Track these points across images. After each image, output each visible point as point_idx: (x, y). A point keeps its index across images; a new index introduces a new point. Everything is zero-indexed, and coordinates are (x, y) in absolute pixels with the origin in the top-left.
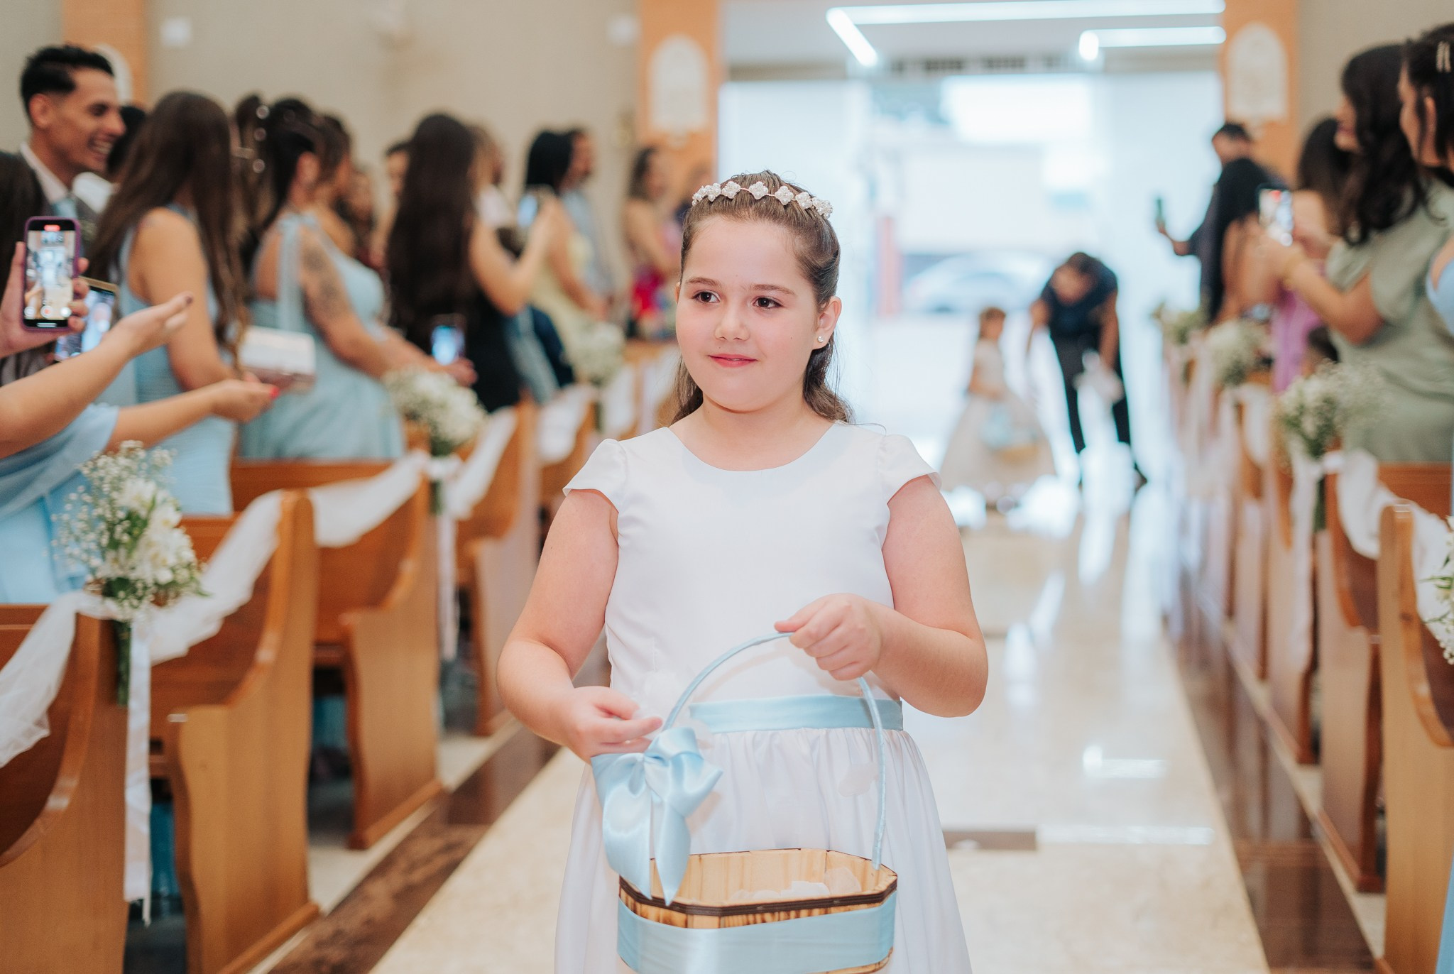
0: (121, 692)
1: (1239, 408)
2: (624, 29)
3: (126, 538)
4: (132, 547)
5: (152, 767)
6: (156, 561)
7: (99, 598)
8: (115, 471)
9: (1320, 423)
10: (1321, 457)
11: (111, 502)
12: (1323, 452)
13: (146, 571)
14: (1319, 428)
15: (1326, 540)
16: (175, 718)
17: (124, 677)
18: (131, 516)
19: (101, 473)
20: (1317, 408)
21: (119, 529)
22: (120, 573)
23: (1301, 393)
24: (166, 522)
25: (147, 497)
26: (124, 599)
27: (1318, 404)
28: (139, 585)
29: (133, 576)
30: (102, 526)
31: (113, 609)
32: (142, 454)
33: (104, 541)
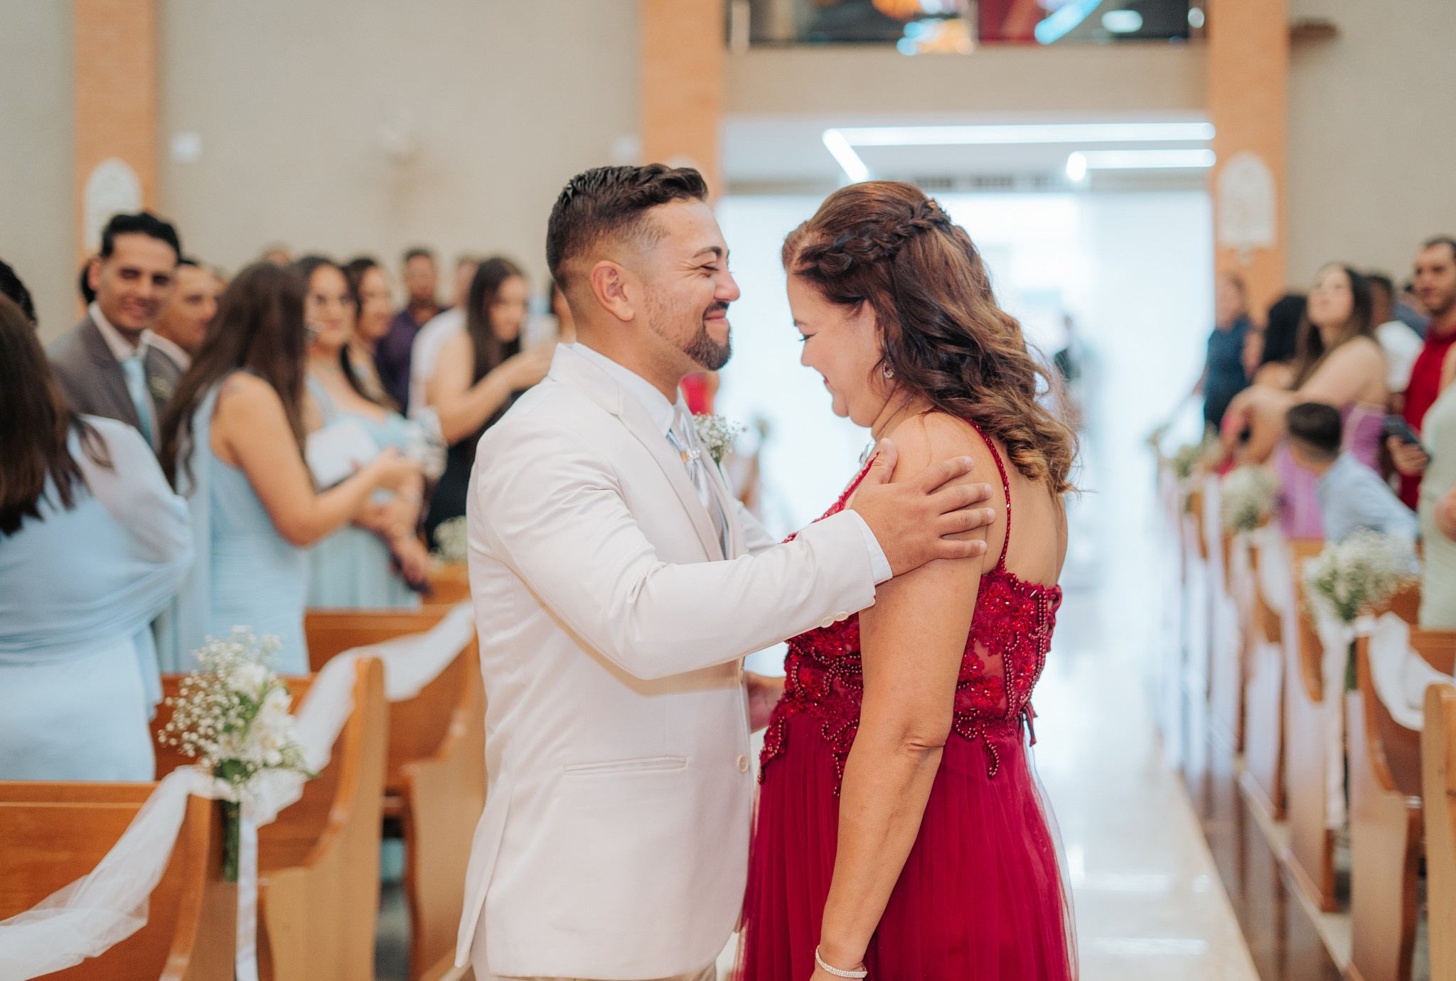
0: (229, 870)
1: (1253, 553)
2: (627, 149)
3: (240, 723)
4: (245, 731)
6: (264, 743)
7: (211, 779)
8: (229, 657)
9: (1353, 589)
10: (1352, 620)
11: (224, 685)
12: (1355, 616)
13: (252, 754)
14: (1351, 592)
15: (1357, 701)
17: (232, 854)
18: (244, 700)
19: (216, 659)
20: (1349, 574)
21: (232, 713)
22: (233, 755)
23: (1334, 559)
24: (277, 706)
25: (259, 682)
26: (239, 783)
27: (1350, 570)
28: (250, 768)
29: (244, 758)
30: (217, 711)
31: (224, 789)
32: (252, 638)
33: (220, 726)
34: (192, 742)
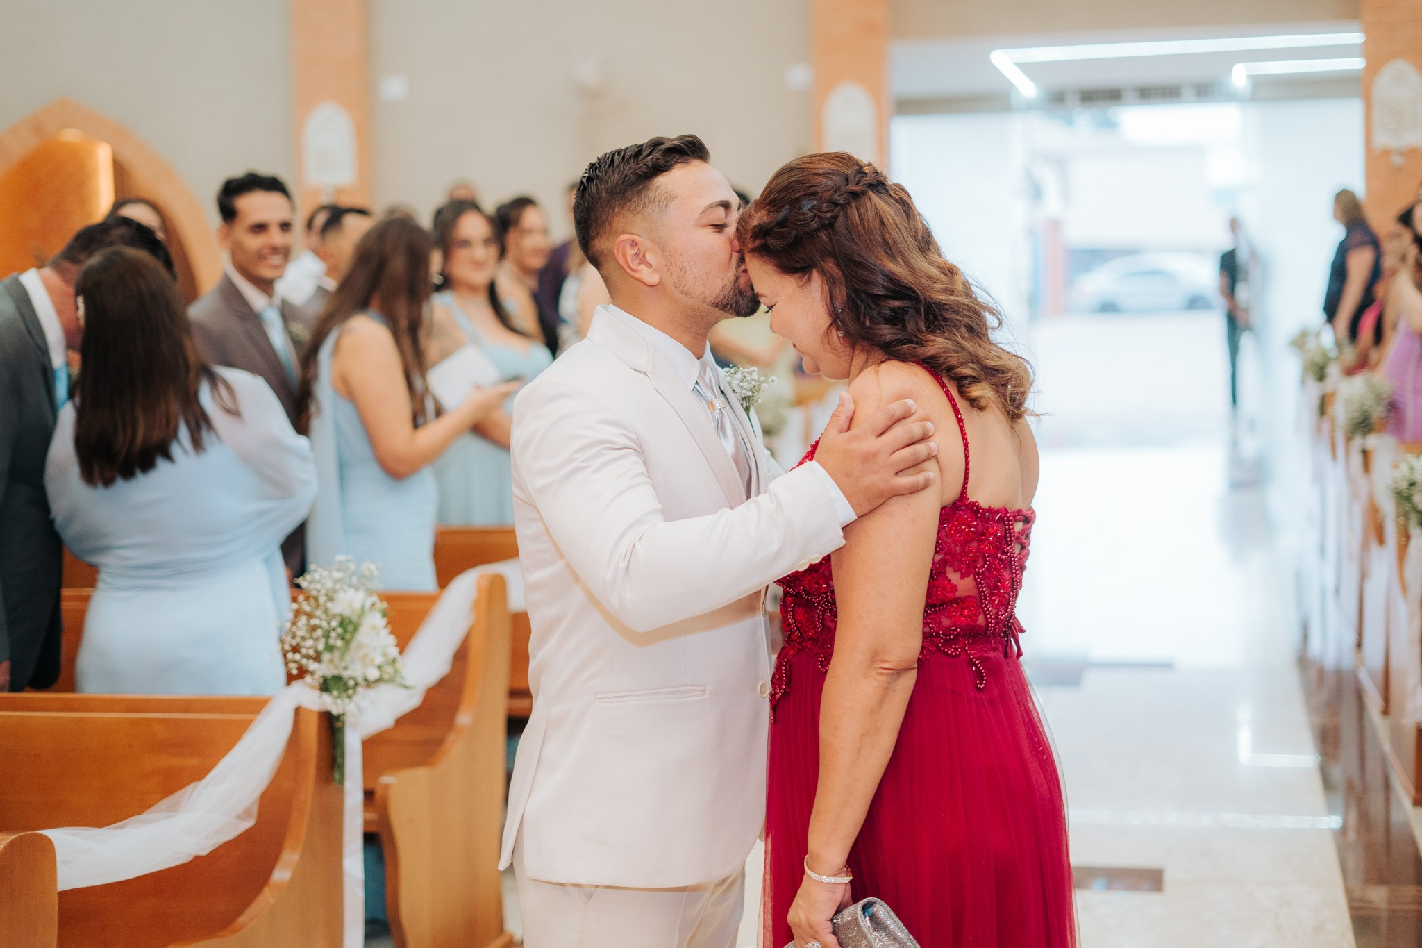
0: (337, 776)
1: (1365, 454)
2: (799, 76)
3: (339, 643)
4: (345, 650)
5: (366, 823)
6: (365, 660)
7: (317, 693)
8: (329, 585)
11: (326, 611)
13: (354, 670)
16: (386, 779)
17: (339, 760)
18: (344, 622)
19: (319, 586)
21: (333, 634)
22: (335, 672)
24: (374, 627)
25: (357, 605)
28: (351, 683)
29: (345, 674)
30: (319, 633)
31: (330, 703)
32: (353, 567)
33: (321, 646)
34: (296, 662)
